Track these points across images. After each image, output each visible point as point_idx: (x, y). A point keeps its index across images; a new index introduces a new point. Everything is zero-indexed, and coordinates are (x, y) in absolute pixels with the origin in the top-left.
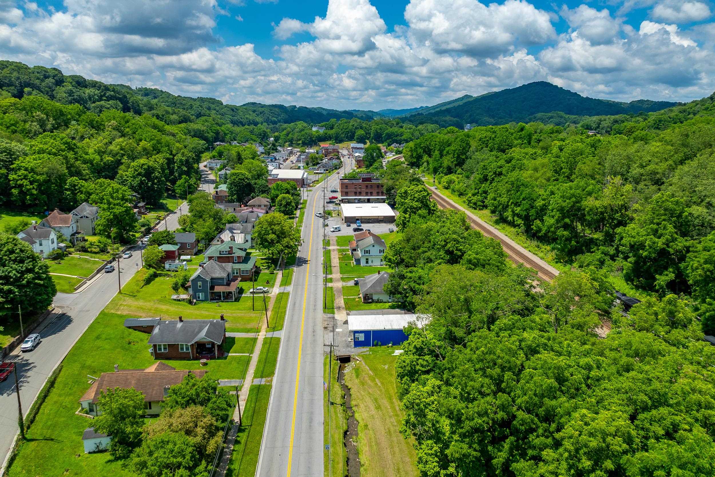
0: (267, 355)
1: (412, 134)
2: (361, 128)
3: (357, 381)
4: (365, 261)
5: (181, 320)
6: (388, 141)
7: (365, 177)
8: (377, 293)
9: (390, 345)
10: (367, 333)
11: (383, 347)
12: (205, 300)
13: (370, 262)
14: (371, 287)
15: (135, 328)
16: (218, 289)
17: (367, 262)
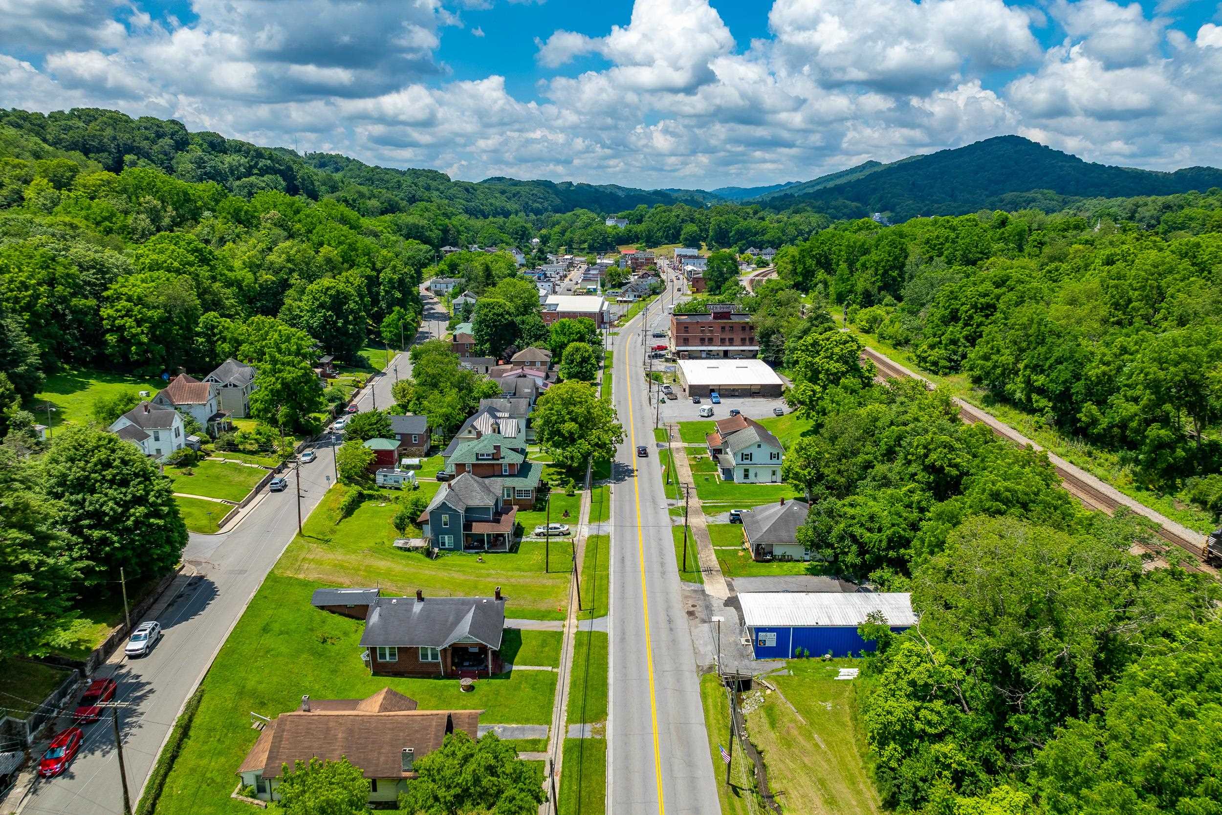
0: (587, 671)
1: (783, 231)
2: (692, 220)
3: (773, 735)
4: (742, 473)
5: (420, 598)
6: (740, 244)
7: (719, 310)
8: (782, 542)
9: (828, 656)
10: (782, 632)
11: (812, 659)
12: (455, 549)
13: (751, 474)
14: (769, 530)
15: (333, 609)
16: (478, 528)
17: (746, 476)
